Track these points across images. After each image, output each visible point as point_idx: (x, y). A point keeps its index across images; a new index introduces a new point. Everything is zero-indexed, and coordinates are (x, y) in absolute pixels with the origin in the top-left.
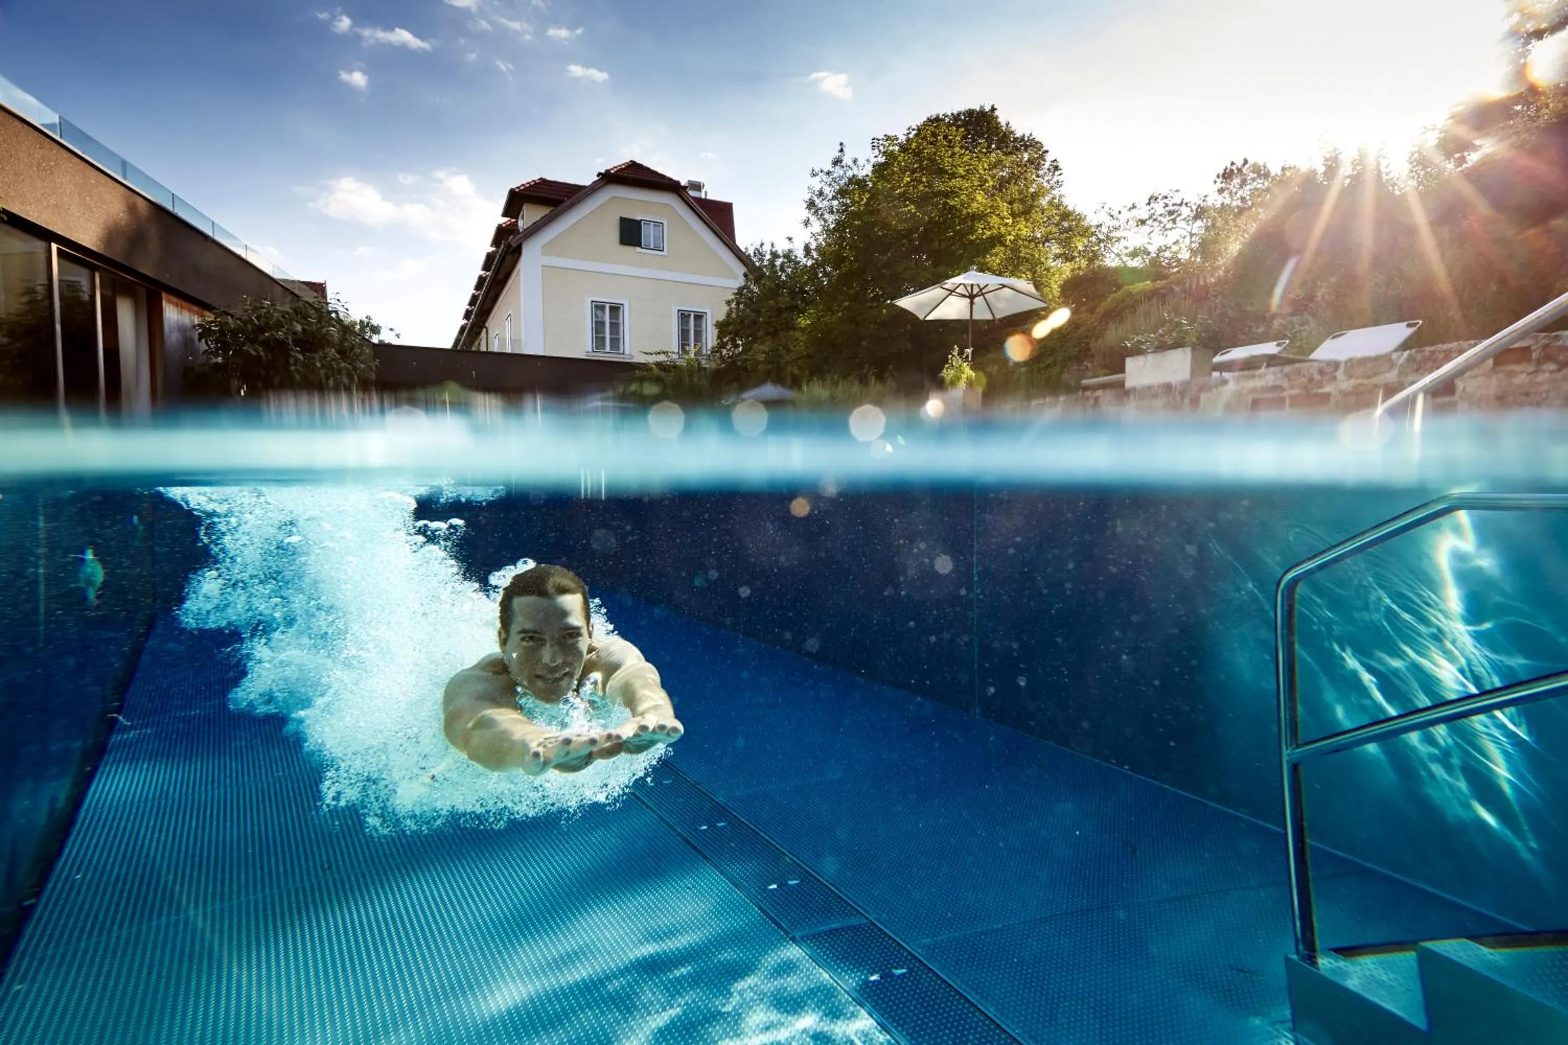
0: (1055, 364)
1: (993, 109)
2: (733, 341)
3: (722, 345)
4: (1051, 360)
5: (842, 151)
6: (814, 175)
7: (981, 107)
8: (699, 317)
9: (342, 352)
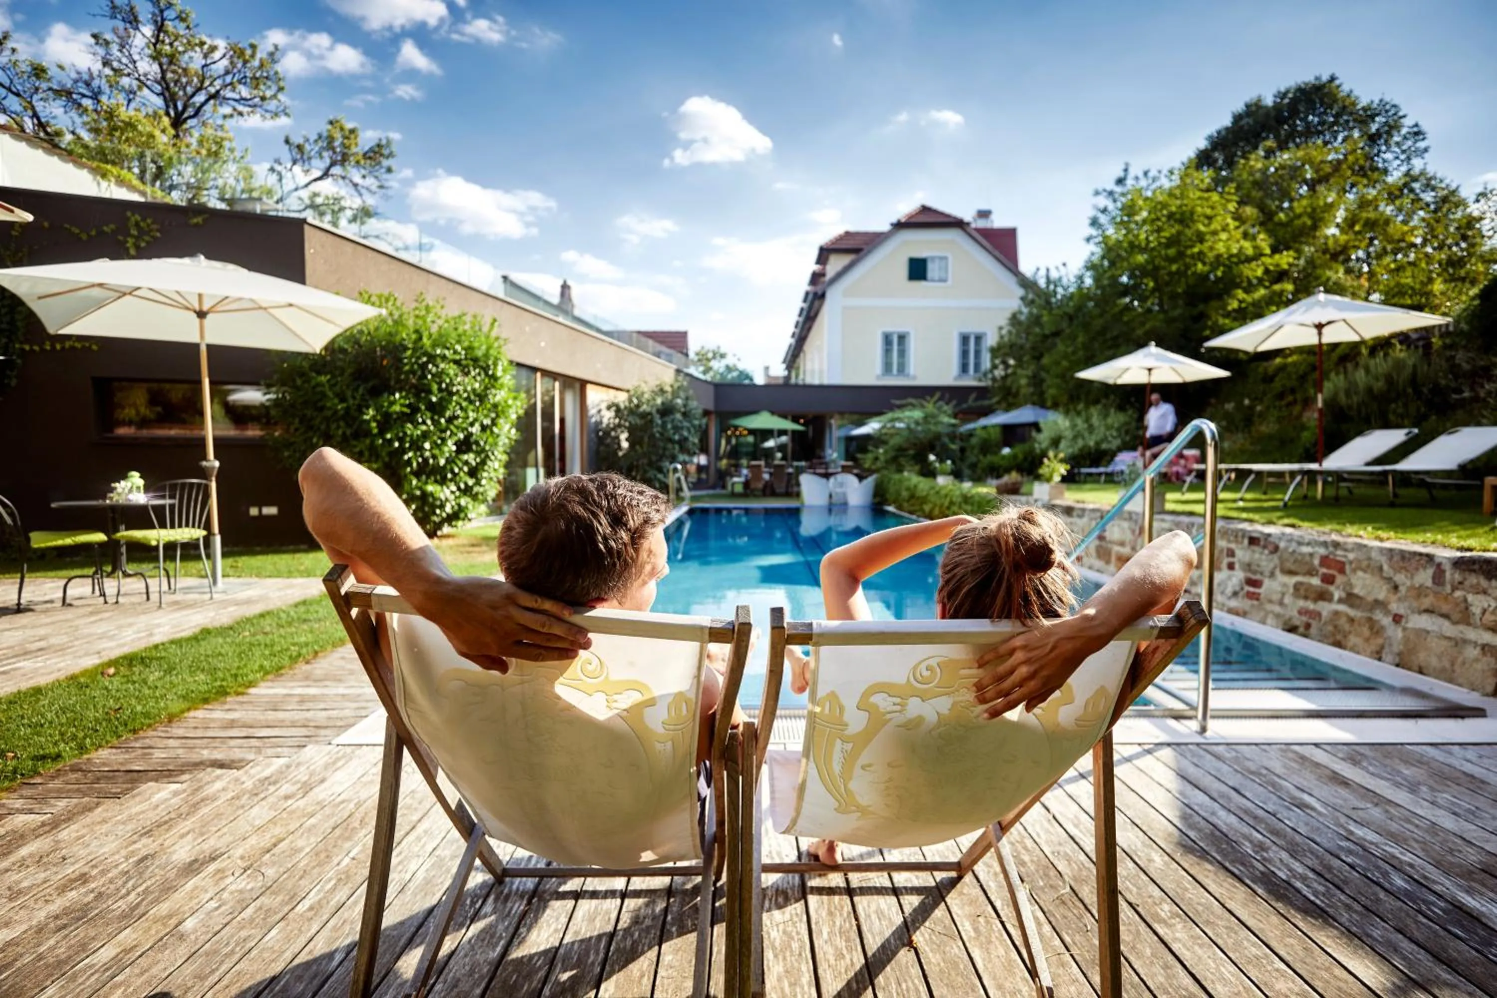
0: (1295, 402)
1: (1333, 79)
2: (1004, 363)
3: (995, 367)
4: (1290, 398)
5: (1126, 170)
6: (1097, 193)
7: (1317, 78)
8: (979, 338)
9: (685, 414)
